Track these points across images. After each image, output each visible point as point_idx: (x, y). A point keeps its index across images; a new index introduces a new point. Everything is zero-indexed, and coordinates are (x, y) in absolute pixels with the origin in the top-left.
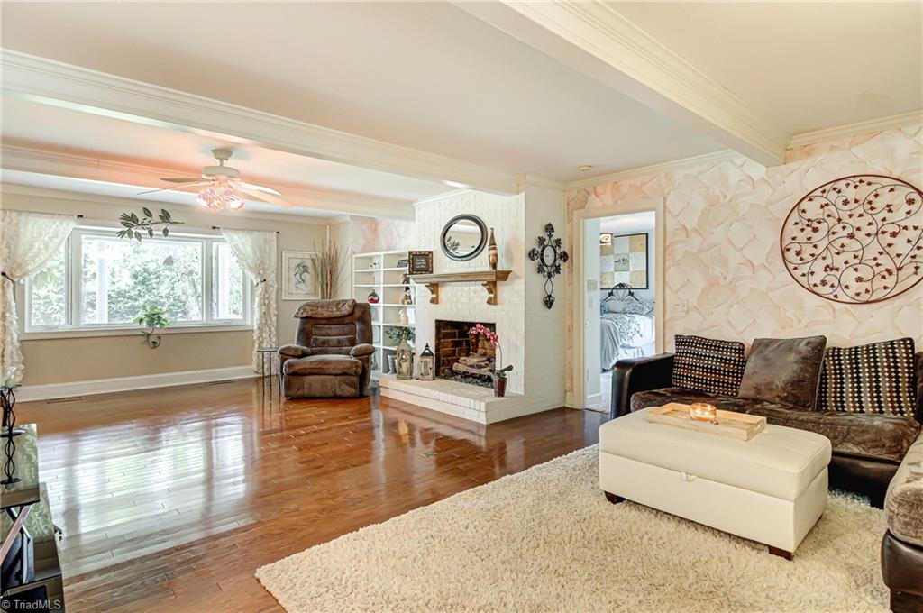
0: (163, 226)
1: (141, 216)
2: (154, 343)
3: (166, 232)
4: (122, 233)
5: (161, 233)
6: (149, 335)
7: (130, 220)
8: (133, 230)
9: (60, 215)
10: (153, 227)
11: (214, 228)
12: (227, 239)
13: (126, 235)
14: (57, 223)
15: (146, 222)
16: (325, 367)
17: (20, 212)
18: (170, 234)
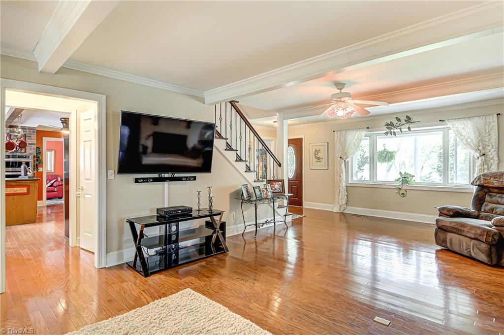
0: (408, 125)
1: (395, 122)
2: (403, 194)
3: (409, 128)
4: (387, 133)
5: (407, 130)
6: (400, 189)
7: (390, 126)
8: (392, 131)
9: (360, 129)
10: (402, 127)
11: (440, 121)
12: (451, 126)
13: (389, 134)
14: (358, 133)
15: (398, 125)
16: (462, 229)
17: (346, 130)
18: (412, 129)
